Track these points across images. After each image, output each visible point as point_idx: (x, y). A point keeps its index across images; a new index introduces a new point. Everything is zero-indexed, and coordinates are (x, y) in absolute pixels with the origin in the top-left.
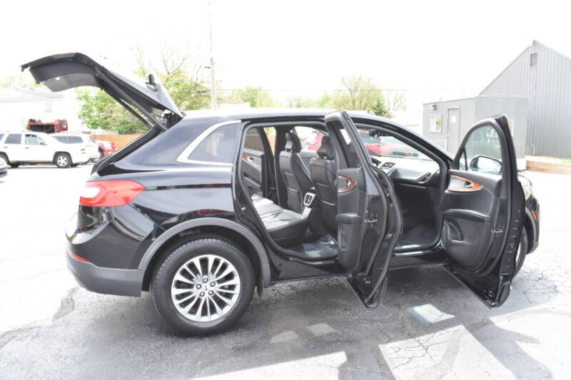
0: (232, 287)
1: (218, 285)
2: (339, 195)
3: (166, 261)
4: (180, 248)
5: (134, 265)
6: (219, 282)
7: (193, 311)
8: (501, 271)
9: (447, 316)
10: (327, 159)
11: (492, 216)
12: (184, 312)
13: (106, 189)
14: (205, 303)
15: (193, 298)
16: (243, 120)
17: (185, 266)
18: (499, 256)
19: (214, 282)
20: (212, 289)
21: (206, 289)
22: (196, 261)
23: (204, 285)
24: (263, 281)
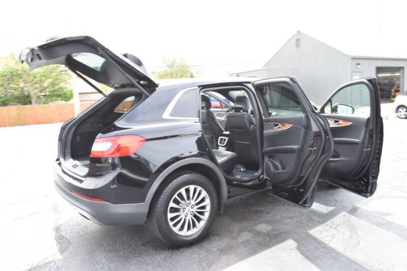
0: (204, 207)
1: (196, 207)
2: (264, 135)
3: (163, 193)
4: (172, 183)
5: (142, 199)
6: (197, 204)
7: (182, 228)
8: (370, 174)
9: (331, 208)
10: (243, 112)
11: (363, 141)
12: (176, 229)
13: (117, 143)
14: (189, 221)
15: (181, 219)
16: (199, 86)
17: (176, 196)
18: (368, 165)
19: (193, 205)
20: (193, 210)
21: (189, 211)
22: (183, 191)
23: (187, 208)
24: (222, 200)
